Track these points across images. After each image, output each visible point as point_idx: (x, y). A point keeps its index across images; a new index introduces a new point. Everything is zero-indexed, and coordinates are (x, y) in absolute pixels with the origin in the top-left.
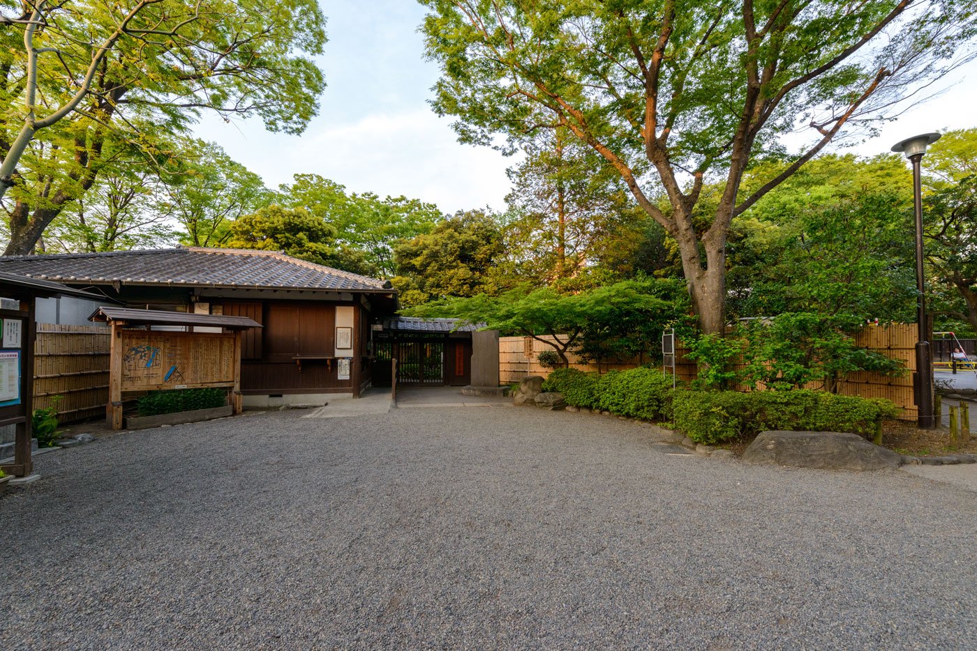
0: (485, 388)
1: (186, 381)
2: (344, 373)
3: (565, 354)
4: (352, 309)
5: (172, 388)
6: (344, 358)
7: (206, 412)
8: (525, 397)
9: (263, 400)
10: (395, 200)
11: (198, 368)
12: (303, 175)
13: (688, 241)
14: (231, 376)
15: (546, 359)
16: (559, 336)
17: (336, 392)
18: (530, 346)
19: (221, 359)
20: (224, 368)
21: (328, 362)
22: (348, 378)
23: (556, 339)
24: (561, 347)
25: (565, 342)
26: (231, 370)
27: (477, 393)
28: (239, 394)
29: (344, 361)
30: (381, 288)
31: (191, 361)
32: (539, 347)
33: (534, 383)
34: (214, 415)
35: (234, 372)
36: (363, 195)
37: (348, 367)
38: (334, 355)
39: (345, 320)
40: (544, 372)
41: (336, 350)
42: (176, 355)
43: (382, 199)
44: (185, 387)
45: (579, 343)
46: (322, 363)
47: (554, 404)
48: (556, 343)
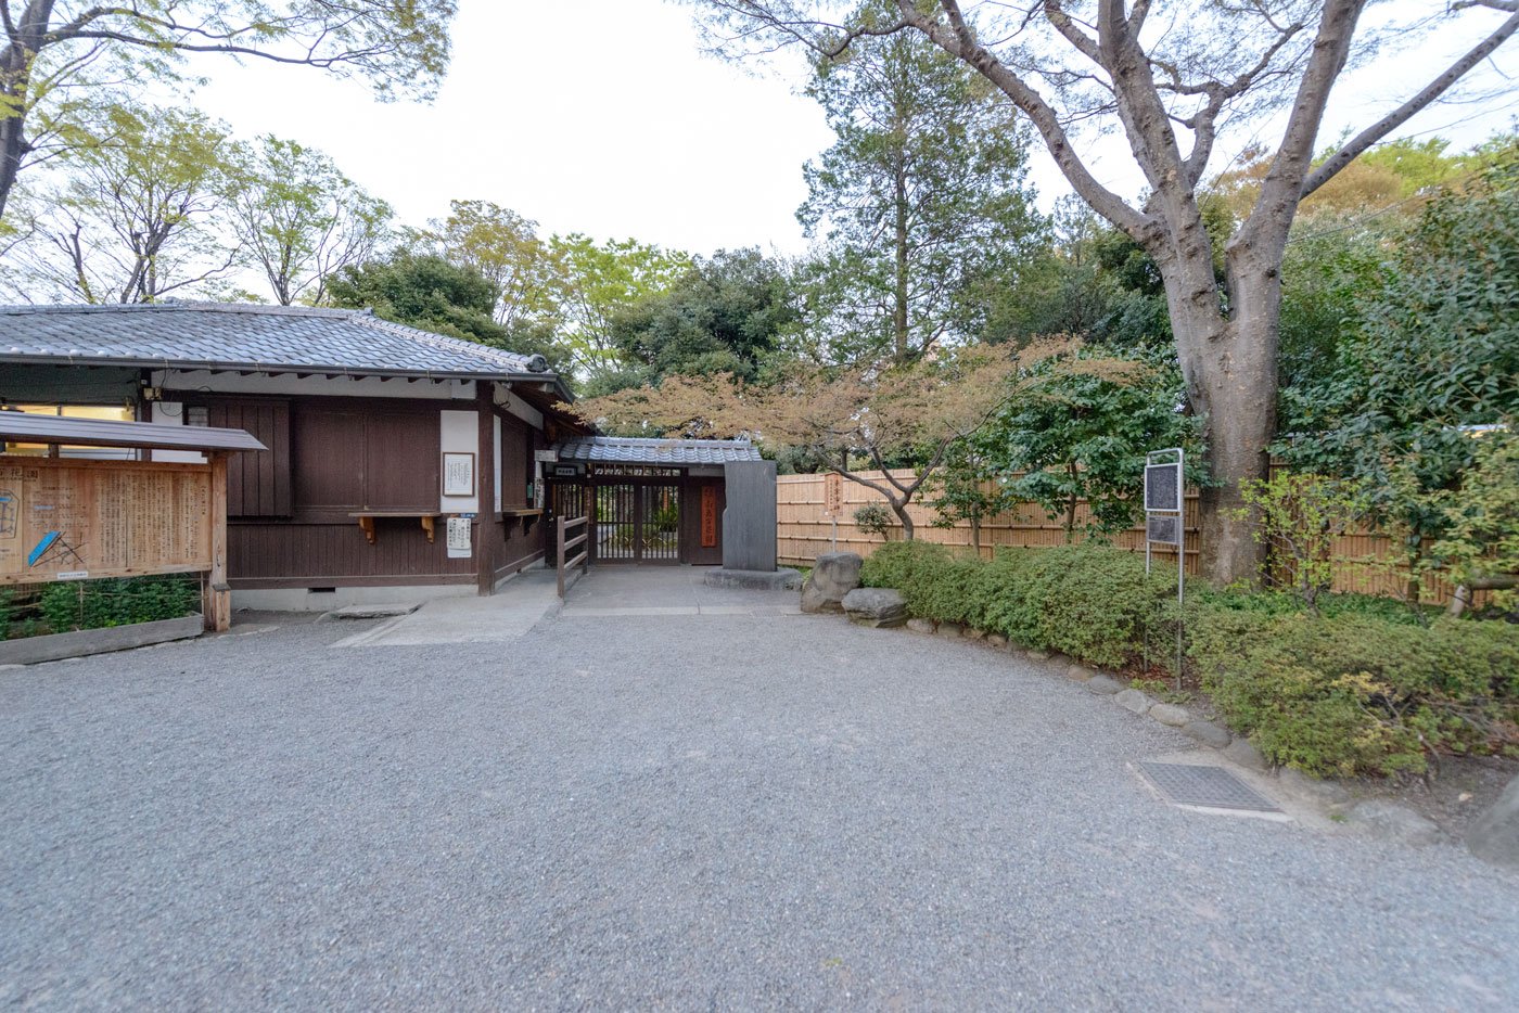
0: (747, 573)
1: (88, 563)
2: (459, 545)
3: (906, 508)
4: (475, 414)
5: (48, 578)
6: (459, 515)
7: (137, 631)
8: (824, 597)
9: (296, 598)
10: (623, 247)
11: (119, 535)
12: (466, 203)
13: (1192, 255)
14: (204, 552)
15: (871, 520)
16: (894, 473)
17: (443, 581)
18: (837, 491)
19: (176, 518)
20: (187, 536)
21: (425, 524)
22: (468, 554)
23: (889, 478)
24: (900, 496)
25: (907, 484)
26: (204, 540)
27: (732, 582)
28: (223, 591)
29: (459, 520)
30: (525, 370)
31: (100, 519)
32: (856, 495)
33: (842, 568)
34: (158, 635)
35: (211, 543)
36: (569, 238)
37: (467, 534)
38: (439, 509)
39: (460, 439)
40: (864, 545)
41: (443, 498)
42: (57, 507)
43: (599, 244)
44: (85, 575)
45: (937, 485)
46: (413, 524)
47: (883, 616)
48: (889, 486)
